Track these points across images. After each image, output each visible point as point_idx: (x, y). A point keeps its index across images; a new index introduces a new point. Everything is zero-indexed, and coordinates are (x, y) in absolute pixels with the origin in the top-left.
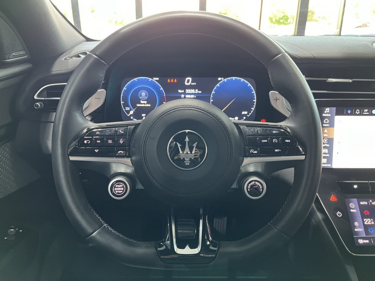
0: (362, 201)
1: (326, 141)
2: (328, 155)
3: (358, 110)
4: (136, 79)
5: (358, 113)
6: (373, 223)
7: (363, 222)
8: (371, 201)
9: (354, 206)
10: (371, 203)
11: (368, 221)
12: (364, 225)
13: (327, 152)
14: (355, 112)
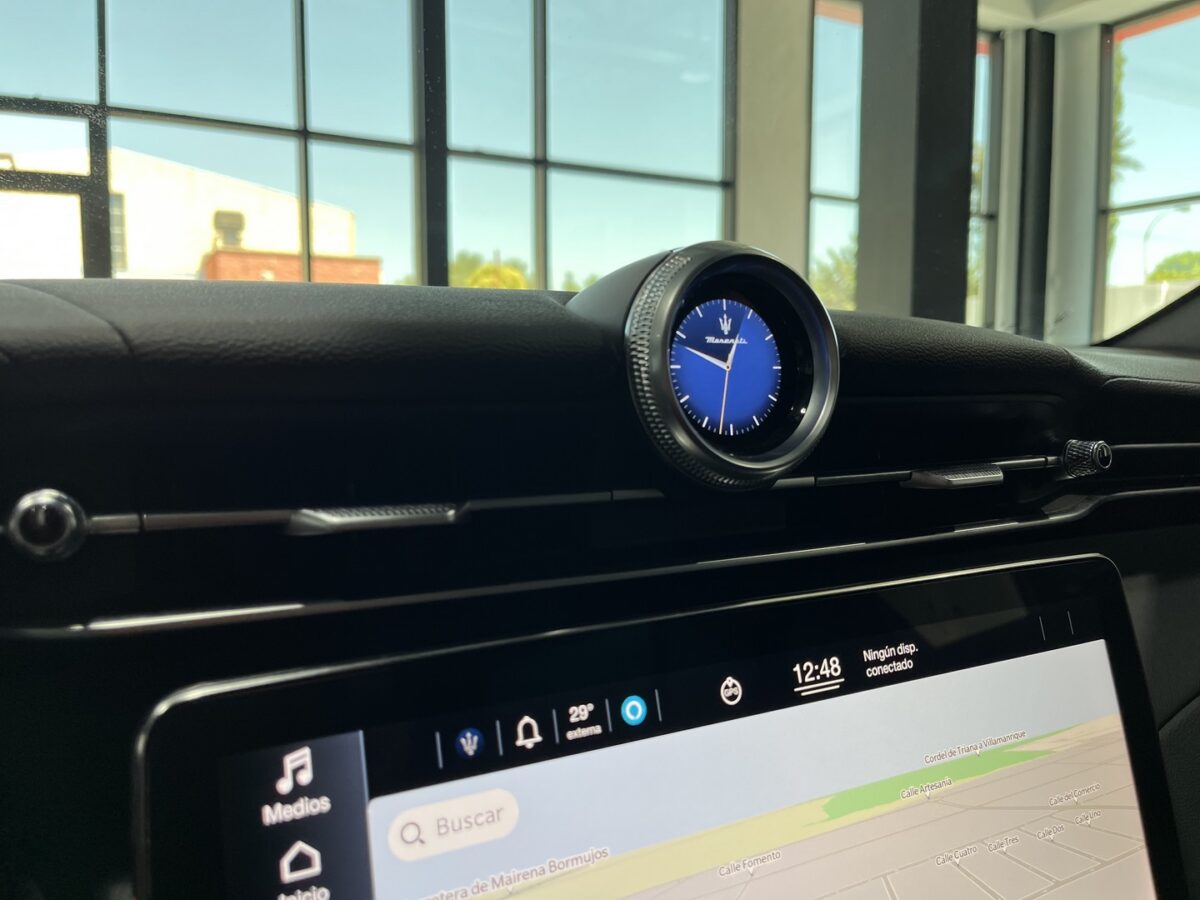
3: (527, 719)
5: (529, 744)
14: (510, 735)
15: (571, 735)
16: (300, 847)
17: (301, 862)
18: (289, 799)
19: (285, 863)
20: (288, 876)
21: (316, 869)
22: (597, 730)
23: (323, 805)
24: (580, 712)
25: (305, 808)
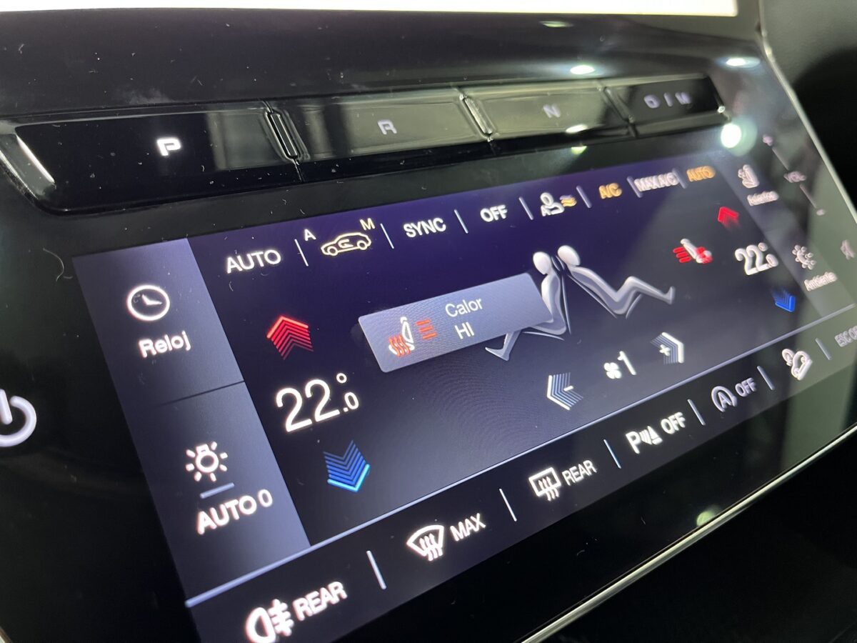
6: (352, 401)
8: (308, 235)
10: (312, 248)
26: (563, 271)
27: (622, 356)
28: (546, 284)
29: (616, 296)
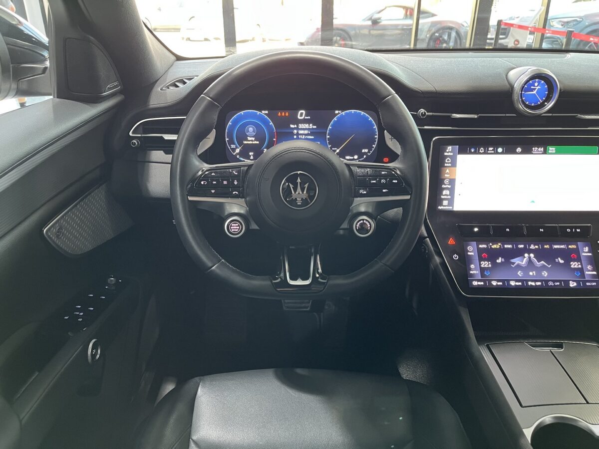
0: (482, 244)
1: (447, 182)
2: (449, 197)
3: (482, 148)
4: (242, 113)
5: (482, 152)
7: (480, 265)
8: (491, 244)
9: (472, 250)
10: (491, 246)
11: (485, 264)
12: (480, 267)
13: (448, 194)
14: (479, 150)
15: (488, 152)
16: (448, 158)
17: (448, 160)
18: (448, 152)
19: (446, 160)
20: (446, 162)
21: (450, 161)
22: (493, 152)
23: (452, 154)
24: (491, 149)
25: (450, 154)
26: (530, 258)
27: (534, 272)
28: (525, 259)
29: (538, 263)
